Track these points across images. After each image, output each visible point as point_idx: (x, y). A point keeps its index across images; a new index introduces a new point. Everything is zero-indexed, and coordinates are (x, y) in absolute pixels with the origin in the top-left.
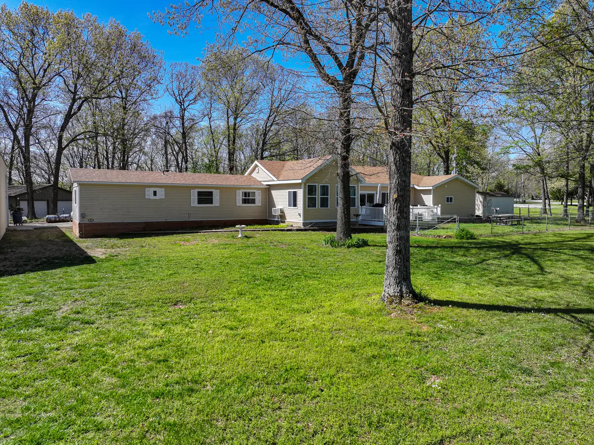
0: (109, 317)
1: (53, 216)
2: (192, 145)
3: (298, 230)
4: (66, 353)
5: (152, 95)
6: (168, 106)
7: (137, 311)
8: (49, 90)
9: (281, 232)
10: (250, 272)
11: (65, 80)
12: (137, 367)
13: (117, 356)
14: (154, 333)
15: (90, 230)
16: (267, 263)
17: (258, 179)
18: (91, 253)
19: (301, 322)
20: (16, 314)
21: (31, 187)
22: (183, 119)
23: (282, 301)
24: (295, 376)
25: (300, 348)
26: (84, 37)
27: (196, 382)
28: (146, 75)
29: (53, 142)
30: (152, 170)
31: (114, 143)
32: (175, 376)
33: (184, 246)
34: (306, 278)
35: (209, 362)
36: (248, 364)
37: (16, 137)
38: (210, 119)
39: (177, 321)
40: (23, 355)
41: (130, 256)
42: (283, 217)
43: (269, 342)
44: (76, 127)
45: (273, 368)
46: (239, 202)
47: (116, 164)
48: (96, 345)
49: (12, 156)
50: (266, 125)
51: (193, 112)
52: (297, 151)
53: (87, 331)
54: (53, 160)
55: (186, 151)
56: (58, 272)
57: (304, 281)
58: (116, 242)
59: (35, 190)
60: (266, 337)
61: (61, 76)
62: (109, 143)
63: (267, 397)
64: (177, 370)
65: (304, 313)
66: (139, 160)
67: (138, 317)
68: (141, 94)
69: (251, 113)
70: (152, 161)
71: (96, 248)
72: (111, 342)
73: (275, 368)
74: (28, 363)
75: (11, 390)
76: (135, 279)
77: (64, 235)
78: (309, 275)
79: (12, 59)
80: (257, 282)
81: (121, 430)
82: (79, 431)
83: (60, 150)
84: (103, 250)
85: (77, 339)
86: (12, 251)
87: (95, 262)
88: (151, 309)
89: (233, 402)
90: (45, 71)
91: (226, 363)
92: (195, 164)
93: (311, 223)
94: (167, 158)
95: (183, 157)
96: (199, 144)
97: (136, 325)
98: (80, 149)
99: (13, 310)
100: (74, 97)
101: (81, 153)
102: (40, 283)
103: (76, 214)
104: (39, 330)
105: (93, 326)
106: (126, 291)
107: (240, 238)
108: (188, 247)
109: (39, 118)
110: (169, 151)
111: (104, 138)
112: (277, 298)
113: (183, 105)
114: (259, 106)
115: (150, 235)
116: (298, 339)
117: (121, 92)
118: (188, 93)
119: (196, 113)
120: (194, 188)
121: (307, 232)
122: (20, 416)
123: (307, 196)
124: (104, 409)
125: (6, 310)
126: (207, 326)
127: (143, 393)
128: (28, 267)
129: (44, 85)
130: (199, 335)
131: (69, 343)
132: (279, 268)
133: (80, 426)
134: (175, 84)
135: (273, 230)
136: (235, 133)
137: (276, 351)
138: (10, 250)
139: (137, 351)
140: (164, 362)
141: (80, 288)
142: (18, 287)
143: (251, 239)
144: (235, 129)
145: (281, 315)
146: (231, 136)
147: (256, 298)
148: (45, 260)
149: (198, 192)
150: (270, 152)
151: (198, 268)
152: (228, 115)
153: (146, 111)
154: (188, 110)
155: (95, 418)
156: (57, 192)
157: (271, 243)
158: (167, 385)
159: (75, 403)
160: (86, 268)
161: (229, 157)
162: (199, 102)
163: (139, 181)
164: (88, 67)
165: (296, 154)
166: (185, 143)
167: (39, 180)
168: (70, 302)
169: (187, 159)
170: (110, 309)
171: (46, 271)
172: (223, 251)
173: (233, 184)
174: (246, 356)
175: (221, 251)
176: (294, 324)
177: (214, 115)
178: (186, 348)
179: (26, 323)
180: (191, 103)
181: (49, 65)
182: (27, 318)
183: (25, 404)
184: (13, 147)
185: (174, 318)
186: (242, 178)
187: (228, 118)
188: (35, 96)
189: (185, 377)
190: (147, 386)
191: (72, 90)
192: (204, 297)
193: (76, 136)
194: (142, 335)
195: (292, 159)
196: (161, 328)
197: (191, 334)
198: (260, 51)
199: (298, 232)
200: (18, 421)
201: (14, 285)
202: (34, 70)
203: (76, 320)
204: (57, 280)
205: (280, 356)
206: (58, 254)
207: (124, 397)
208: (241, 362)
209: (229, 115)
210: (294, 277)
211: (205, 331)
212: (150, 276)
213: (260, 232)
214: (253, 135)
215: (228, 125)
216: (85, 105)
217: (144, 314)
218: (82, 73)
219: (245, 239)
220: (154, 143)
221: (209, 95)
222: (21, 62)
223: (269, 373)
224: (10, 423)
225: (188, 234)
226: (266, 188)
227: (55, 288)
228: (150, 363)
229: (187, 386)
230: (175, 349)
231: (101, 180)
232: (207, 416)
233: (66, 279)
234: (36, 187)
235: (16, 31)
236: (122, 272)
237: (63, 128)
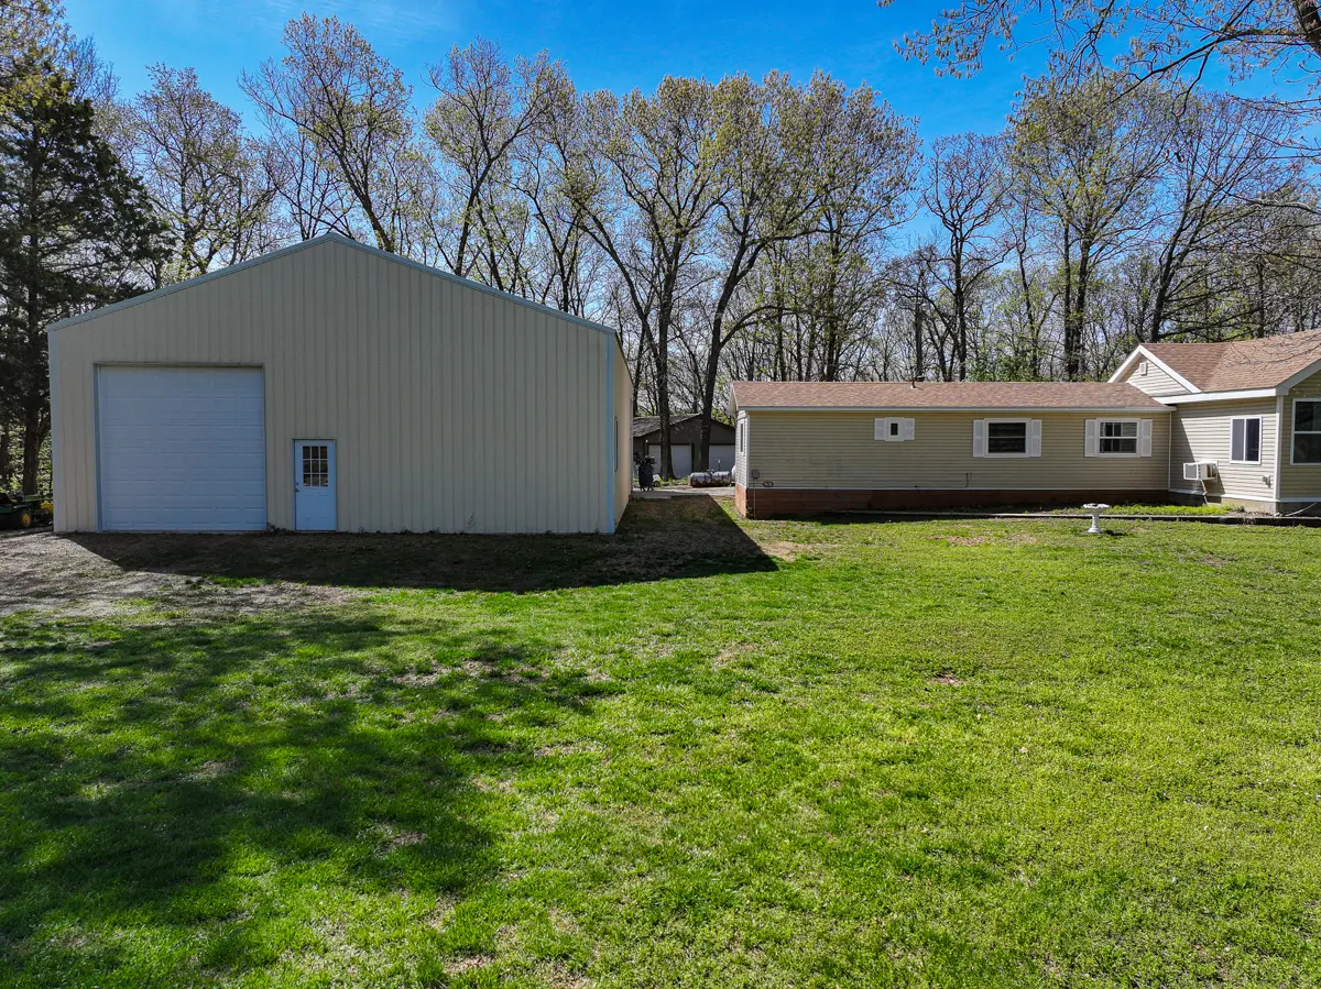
0: (805, 684)
1: (702, 474)
2: (976, 317)
3: (1259, 522)
4: (729, 742)
5: (893, 218)
6: (924, 235)
7: (859, 678)
8: (702, 234)
9: (1208, 526)
10: (1121, 621)
11: (728, 212)
12: (863, 797)
13: (822, 766)
14: (895, 732)
15: (767, 505)
16: (1170, 603)
17: (1143, 390)
18: (769, 550)
19: (1277, 767)
20: (648, 653)
21: (668, 420)
22: (958, 261)
23: (1216, 704)
24: (1261, 905)
25: (1276, 837)
26: (764, 122)
27: (993, 859)
28: (880, 176)
29: (706, 333)
30: (886, 379)
31: (814, 326)
32: (944, 835)
33: (956, 546)
34: (1291, 651)
35: (1024, 820)
36: (1122, 845)
37: (646, 327)
38: (1021, 254)
39: (946, 714)
40: (660, 731)
41: (841, 560)
42: (1214, 486)
43: (1180, 803)
44: (745, 300)
45: (1193, 871)
46: (1092, 449)
47: (815, 370)
48: (783, 736)
49: (639, 364)
50: (1171, 253)
51: (982, 243)
52: (1263, 313)
53: (764, 705)
54: (703, 366)
55: (963, 334)
56: (712, 581)
57: (1282, 660)
58: (815, 531)
59: (673, 425)
60: (1172, 788)
61: (722, 204)
62: (803, 328)
63: (1178, 941)
64: (949, 823)
65: (1286, 743)
66: (860, 359)
67: (862, 691)
68: (870, 217)
69: (1129, 229)
70: (886, 358)
71: (778, 541)
72: (810, 735)
73: (1199, 871)
74: (669, 747)
75: (644, 791)
76: (854, 610)
77: (721, 512)
78: (1297, 643)
79: (645, 186)
80: (1142, 647)
81: (836, 922)
82: (758, 899)
83: (716, 346)
84: (790, 545)
85: (748, 718)
86: (639, 538)
87: (777, 569)
88: (888, 677)
89: (1085, 929)
90: (696, 198)
91: (1064, 830)
92: (982, 360)
93: (1303, 505)
94: (919, 351)
95: (956, 346)
96: (993, 314)
97: (857, 707)
98: (751, 344)
99: (644, 646)
100: (743, 241)
101: (751, 351)
102: (683, 601)
103: (741, 470)
104: (685, 690)
105: (776, 697)
106: (836, 634)
107: (1095, 534)
108: (966, 549)
109: (683, 291)
110: (925, 333)
111: (794, 318)
112: (1200, 693)
113: (960, 230)
114: (1152, 209)
115: (881, 519)
116: (1270, 810)
117: (829, 219)
118: (972, 201)
119: (990, 245)
120: (981, 415)
121: (1290, 528)
122: (660, 842)
123: (1293, 432)
124: (801, 868)
125: (632, 644)
126: (1016, 736)
127: (876, 855)
128: (664, 570)
129: (693, 227)
130: (996, 752)
131: (735, 722)
132: (1206, 617)
133: (759, 890)
134: (944, 184)
135: (1185, 519)
136: (1083, 281)
137: (1201, 828)
138: (636, 536)
139: (862, 763)
140: (919, 797)
141: (751, 619)
142: (650, 604)
143: (1123, 540)
144: (1083, 272)
145: (1212, 740)
146: (1075, 289)
147: (1141, 686)
148: (690, 557)
149: (990, 425)
150: (1178, 320)
151: (989, 598)
152: (1066, 240)
153: (877, 254)
154: (971, 240)
155: (787, 883)
156: (709, 429)
157: (1180, 551)
158: (927, 851)
159: (749, 843)
160: (761, 580)
161: (1067, 340)
162: (998, 219)
163: (861, 404)
164: (768, 178)
165: (1258, 321)
166: (962, 315)
167: (679, 405)
168: (734, 643)
169: (965, 350)
170: (807, 667)
171: (692, 580)
172: (1050, 563)
173: (1078, 404)
174: (1116, 825)
175: (1045, 565)
176: (1254, 769)
177: (1033, 243)
178: (968, 777)
179: (664, 672)
180: (977, 222)
181: (703, 186)
182: (666, 665)
183: (668, 822)
184: (641, 348)
185: (938, 705)
186: (1100, 389)
187: (1067, 247)
188: (678, 248)
189: (967, 840)
190: (884, 842)
191: (740, 227)
192: (1006, 668)
193: (742, 320)
194: (869, 730)
195: (1243, 336)
196: (911, 724)
197: (976, 747)
198: (1165, 70)
199: (1261, 528)
200: (657, 851)
201: (643, 600)
202: (678, 202)
203: (745, 681)
204: (712, 599)
205: (1215, 843)
206: (710, 548)
207: (839, 855)
208: (1103, 838)
209: (1070, 240)
210: (1252, 646)
211: (1009, 744)
212: (884, 608)
213: (1147, 523)
214: (1131, 281)
215: (1068, 264)
216: (762, 254)
217: (874, 687)
218: (759, 193)
219: (1107, 538)
220: (892, 319)
221: (1023, 197)
222: (659, 189)
223: (1182, 880)
224: (646, 852)
225: (965, 521)
226: (1167, 414)
227: (709, 613)
228: (889, 795)
229: (969, 862)
230: (943, 773)
231: (789, 404)
232: (1021, 943)
233: (725, 598)
234: (675, 420)
235: (653, 133)
236: (829, 593)
237: (722, 305)
